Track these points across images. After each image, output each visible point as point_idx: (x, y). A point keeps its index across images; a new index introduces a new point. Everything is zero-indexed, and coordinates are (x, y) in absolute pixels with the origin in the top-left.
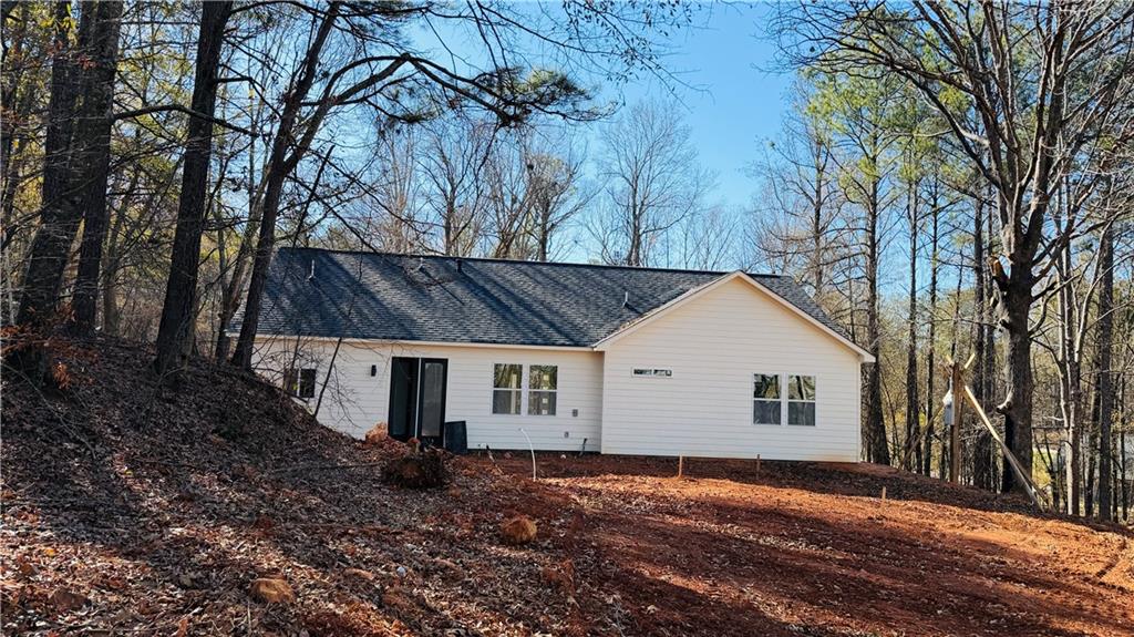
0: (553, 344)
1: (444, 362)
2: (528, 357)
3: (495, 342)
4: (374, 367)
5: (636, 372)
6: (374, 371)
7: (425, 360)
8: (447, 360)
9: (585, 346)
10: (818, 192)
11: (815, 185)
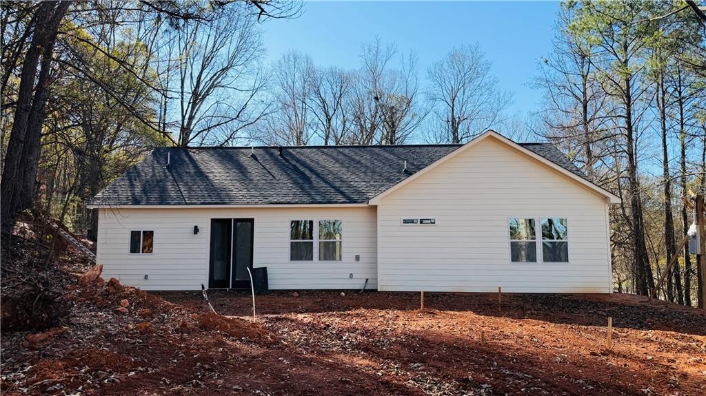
0: (336, 203)
1: (251, 221)
2: (317, 215)
3: (289, 203)
4: (196, 227)
5: (406, 221)
6: (196, 230)
7: (237, 220)
8: (253, 219)
9: (362, 202)
10: (584, 93)
11: (581, 87)
